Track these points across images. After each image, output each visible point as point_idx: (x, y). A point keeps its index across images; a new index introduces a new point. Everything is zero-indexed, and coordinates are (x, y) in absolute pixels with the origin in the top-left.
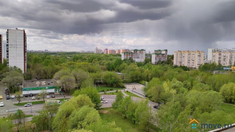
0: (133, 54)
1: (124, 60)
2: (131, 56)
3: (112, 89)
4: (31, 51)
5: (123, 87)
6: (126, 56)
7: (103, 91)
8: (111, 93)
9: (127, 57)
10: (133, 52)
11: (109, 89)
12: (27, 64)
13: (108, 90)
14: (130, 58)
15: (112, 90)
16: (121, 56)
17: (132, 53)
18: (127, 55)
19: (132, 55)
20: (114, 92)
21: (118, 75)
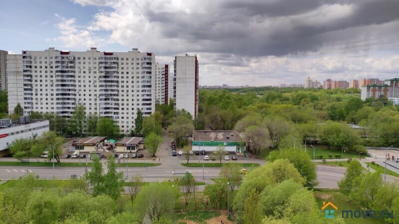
0: (388, 88)
1: (368, 101)
2: (382, 93)
3: (339, 156)
4: (203, 87)
5: (364, 154)
6: (371, 93)
7: (321, 158)
8: (336, 163)
9: (374, 94)
10: (389, 83)
11: (333, 154)
12: (199, 106)
13: (330, 157)
14: (381, 96)
15: (339, 158)
16: (360, 93)
17: (386, 86)
18: (374, 91)
19: (386, 91)
20: (344, 162)
21: (354, 129)
